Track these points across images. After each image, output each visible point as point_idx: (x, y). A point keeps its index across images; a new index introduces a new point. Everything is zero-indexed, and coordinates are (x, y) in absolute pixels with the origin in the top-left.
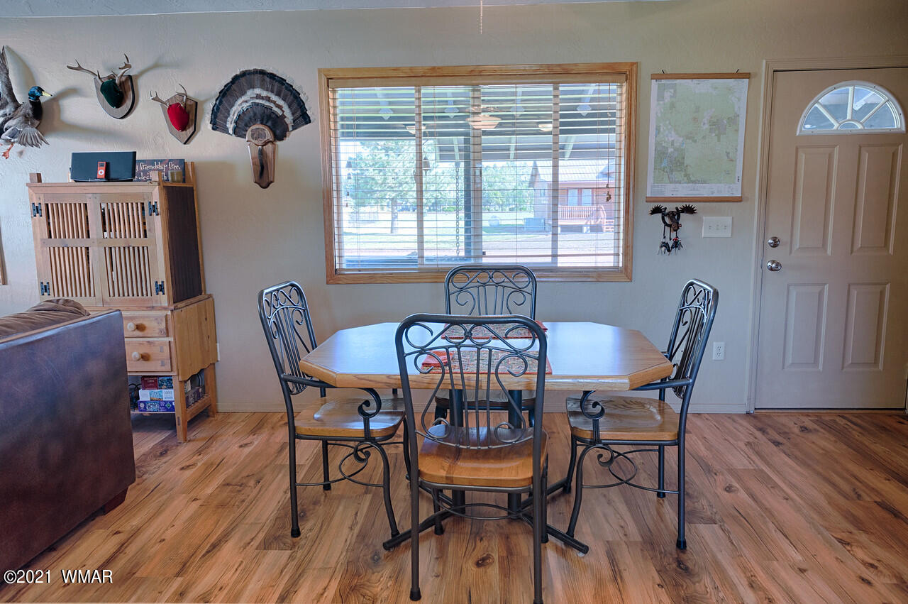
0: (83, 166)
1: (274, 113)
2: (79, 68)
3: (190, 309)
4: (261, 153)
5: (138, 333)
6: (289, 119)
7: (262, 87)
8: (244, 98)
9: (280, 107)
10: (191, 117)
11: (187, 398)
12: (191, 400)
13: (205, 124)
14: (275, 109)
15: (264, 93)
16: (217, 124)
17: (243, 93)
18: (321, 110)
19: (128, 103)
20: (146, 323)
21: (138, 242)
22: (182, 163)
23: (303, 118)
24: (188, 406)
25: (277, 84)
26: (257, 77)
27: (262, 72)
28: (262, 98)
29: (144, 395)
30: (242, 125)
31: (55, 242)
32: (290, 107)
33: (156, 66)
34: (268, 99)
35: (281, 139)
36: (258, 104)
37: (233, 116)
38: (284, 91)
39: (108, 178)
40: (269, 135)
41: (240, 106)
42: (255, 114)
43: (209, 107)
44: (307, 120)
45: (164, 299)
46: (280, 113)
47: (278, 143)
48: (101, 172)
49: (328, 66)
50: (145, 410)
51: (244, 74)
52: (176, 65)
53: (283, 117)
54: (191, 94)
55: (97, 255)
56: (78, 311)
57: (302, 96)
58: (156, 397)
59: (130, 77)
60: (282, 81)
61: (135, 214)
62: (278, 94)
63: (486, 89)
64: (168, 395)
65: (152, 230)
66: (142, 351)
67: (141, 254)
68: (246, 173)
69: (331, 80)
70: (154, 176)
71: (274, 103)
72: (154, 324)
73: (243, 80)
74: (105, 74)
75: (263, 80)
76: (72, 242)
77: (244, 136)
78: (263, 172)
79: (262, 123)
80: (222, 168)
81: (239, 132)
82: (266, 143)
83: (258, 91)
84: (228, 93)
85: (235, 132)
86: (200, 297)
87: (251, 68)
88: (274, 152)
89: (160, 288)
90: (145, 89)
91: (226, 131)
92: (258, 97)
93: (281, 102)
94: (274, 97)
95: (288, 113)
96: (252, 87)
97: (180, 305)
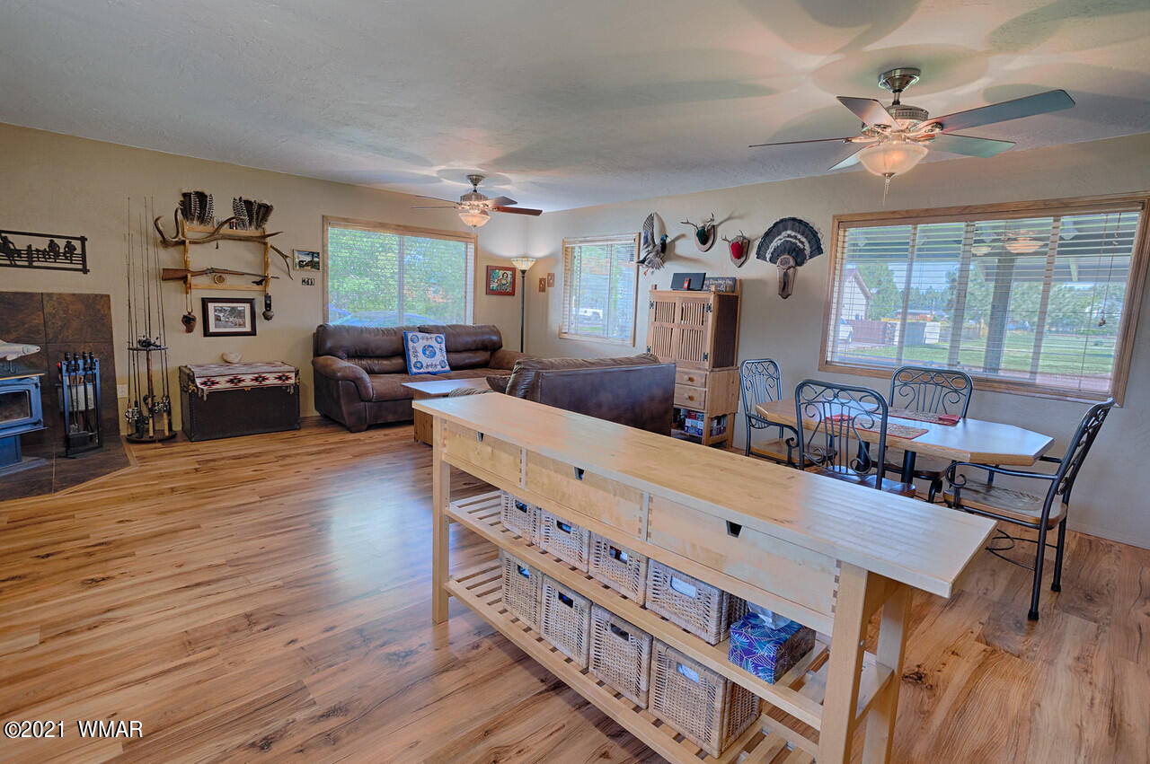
0: (678, 280)
1: (798, 247)
2: (688, 223)
3: (722, 374)
4: (786, 274)
5: (689, 383)
6: (808, 251)
7: (793, 230)
8: (779, 237)
9: (802, 243)
10: (745, 250)
11: (711, 431)
12: (714, 432)
13: (753, 255)
14: (799, 244)
15: (793, 234)
16: (760, 255)
17: (780, 234)
18: (832, 245)
19: (710, 242)
20: (695, 378)
21: (698, 327)
22: (734, 280)
23: (817, 250)
24: (711, 435)
25: (802, 227)
26: (790, 223)
27: (794, 219)
28: (791, 237)
29: (689, 422)
30: (775, 255)
31: (657, 324)
32: (809, 242)
33: (729, 219)
34: (795, 237)
35: (800, 265)
36: (787, 241)
37: (771, 250)
38: (807, 231)
39: (689, 289)
40: (792, 263)
41: (776, 242)
42: (785, 248)
43: (757, 243)
44: (820, 251)
45: (707, 365)
46: (801, 246)
47: (798, 268)
48: (686, 285)
49: (841, 213)
50: (687, 431)
51: (782, 221)
52: (740, 217)
53: (804, 249)
54: (747, 235)
55: (676, 332)
56: (655, 360)
57: (819, 235)
58: (695, 425)
59: (714, 226)
60: (806, 225)
61: (699, 310)
62: (802, 234)
63: (979, 224)
64: (700, 425)
65: (707, 321)
66: (690, 394)
67: (699, 334)
68: (774, 289)
69: (842, 222)
70: (713, 288)
71: (799, 240)
72: (699, 378)
73: (781, 225)
74: (700, 225)
75: (794, 225)
76: (665, 324)
77: (776, 263)
78: (785, 287)
79: (789, 254)
80: (760, 283)
81: (773, 260)
82: (790, 268)
83: (789, 232)
84: (770, 235)
85: (770, 260)
86: (731, 368)
87: (787, 217)
88: (795, 274)
89: (706, 357)
90: (720, 232)
91: (765, 259)
92: (789, 236)
93: (804, 240)
94: (799, 236)
95: (807, 246)
96: (786, 230)
97: (715, 369)
